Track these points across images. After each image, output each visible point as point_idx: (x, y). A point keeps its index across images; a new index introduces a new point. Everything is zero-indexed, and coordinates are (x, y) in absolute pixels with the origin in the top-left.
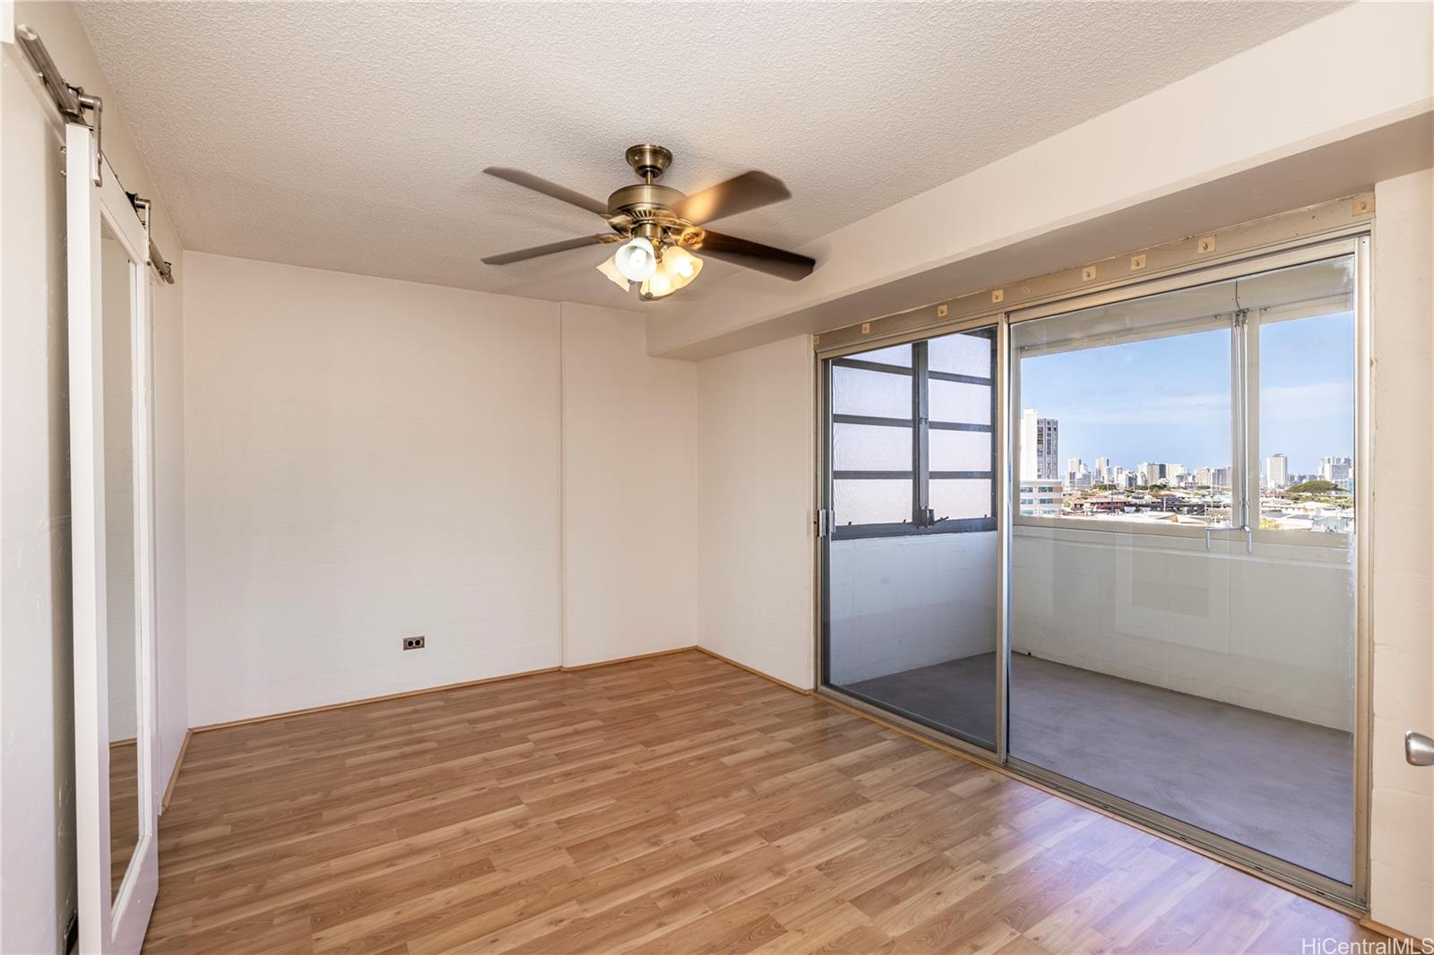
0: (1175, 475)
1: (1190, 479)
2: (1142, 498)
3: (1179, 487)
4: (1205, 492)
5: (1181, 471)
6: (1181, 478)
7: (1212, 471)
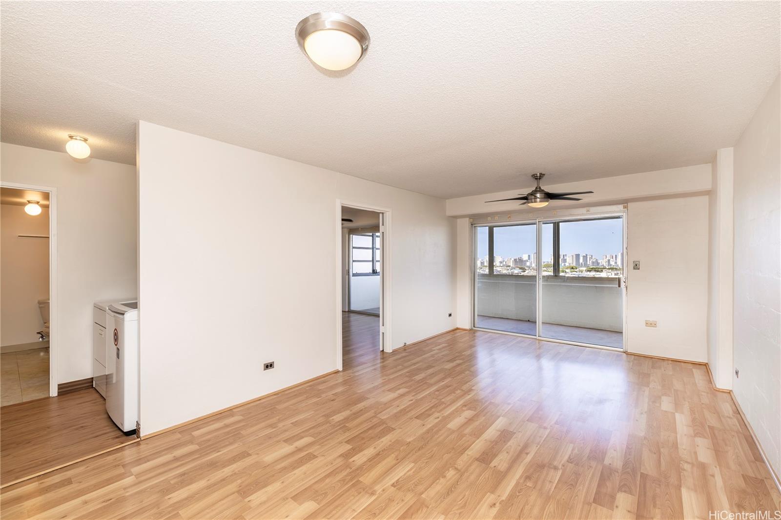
0: (499, 261)
1: (504, 263)
2: (485, 271)
3: (500, 266)
4: (508, 268)
5: (501, 260)
6: (501, 262)
7: (512, 259)
